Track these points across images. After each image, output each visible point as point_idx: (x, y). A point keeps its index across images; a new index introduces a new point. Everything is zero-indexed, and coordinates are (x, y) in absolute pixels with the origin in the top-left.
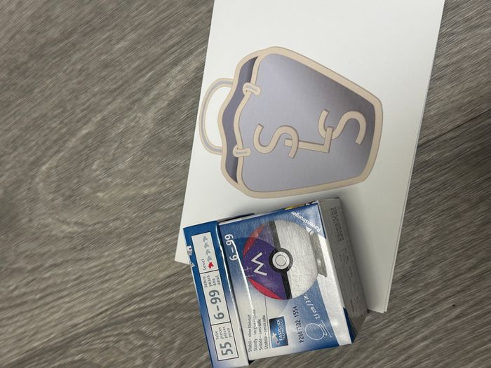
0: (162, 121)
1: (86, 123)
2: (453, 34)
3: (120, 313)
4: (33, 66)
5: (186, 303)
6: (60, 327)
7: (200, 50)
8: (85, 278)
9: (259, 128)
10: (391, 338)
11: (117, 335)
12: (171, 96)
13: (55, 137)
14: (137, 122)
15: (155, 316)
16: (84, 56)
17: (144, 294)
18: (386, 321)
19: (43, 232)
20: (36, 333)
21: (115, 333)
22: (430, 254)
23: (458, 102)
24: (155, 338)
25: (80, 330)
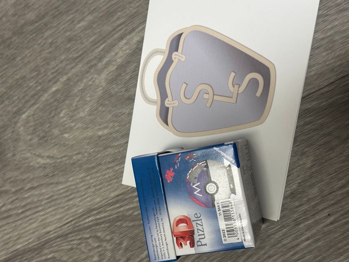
0: (112, 81)
1: (55, 83)
2: (327, 15)
3: (81, 223)
4: (15, 40)
5: (130, 215)
6: (37, 233)
7: (140, 28)
8: (56, 197)
9: (184, 85)
10: (282, 239)
11: (80, 239)
12: (119, 62)
13: (33, 93)
14: (94, 81)
15: (107, 225)
16: (54, 33)
17: (100, 208)
18: (279, 226)
19: (24, 164)
20: (18, 239)
21: (79, 237)
22: (311, 177)
23: (331, 66)
24: (108, 241)
25: (52, 236)
